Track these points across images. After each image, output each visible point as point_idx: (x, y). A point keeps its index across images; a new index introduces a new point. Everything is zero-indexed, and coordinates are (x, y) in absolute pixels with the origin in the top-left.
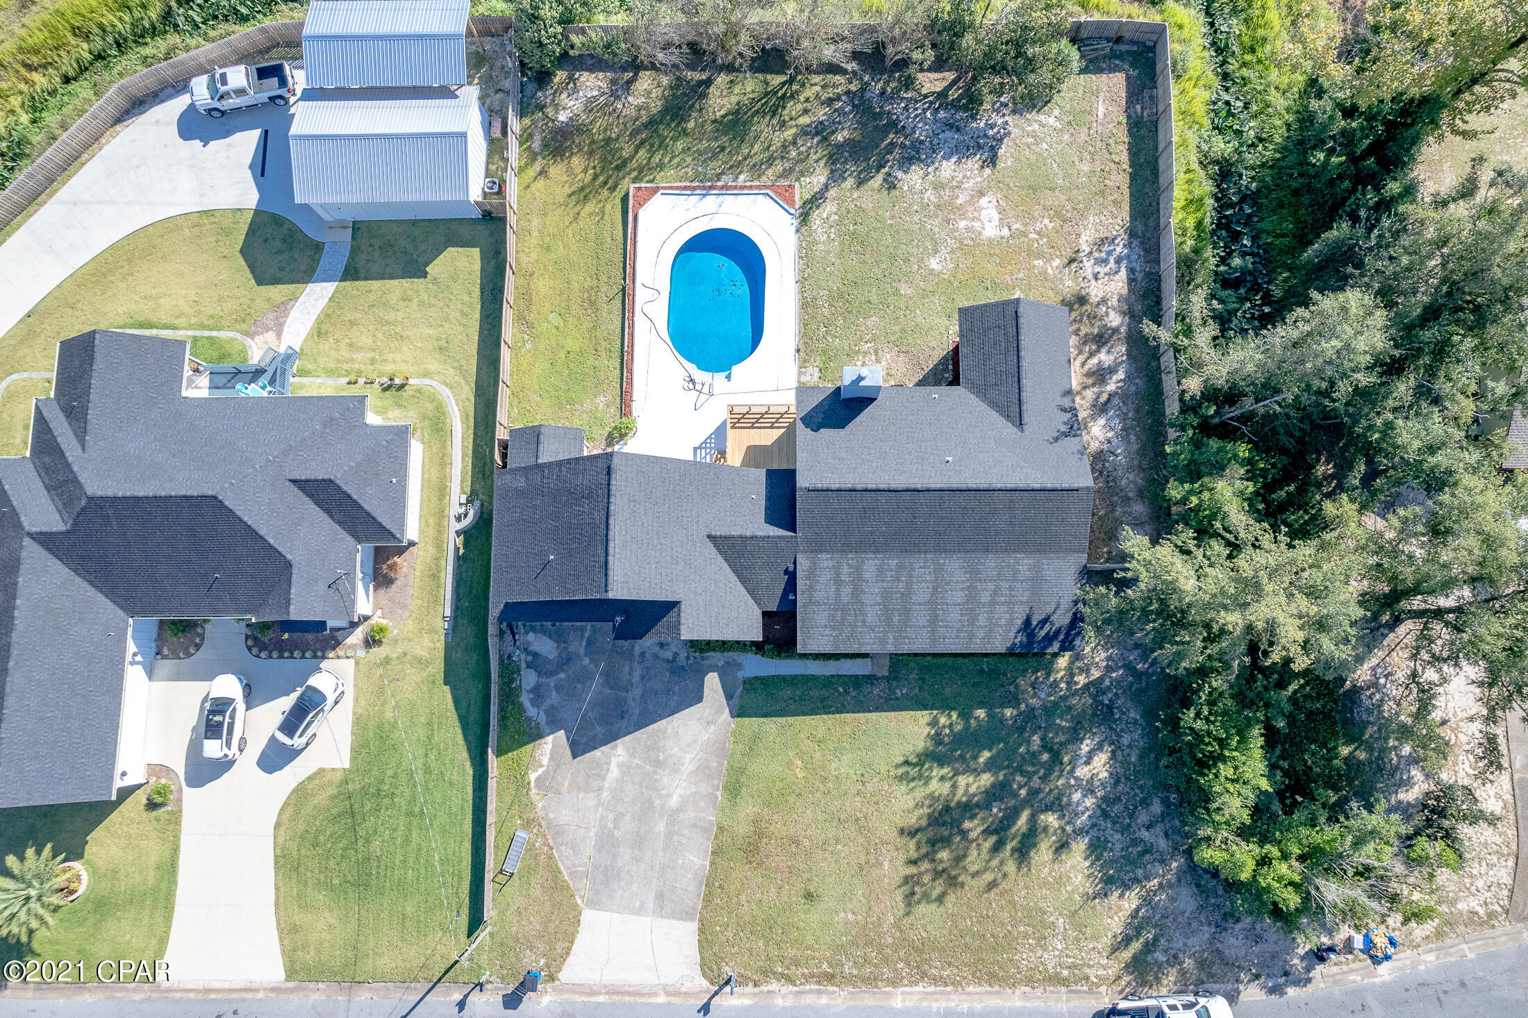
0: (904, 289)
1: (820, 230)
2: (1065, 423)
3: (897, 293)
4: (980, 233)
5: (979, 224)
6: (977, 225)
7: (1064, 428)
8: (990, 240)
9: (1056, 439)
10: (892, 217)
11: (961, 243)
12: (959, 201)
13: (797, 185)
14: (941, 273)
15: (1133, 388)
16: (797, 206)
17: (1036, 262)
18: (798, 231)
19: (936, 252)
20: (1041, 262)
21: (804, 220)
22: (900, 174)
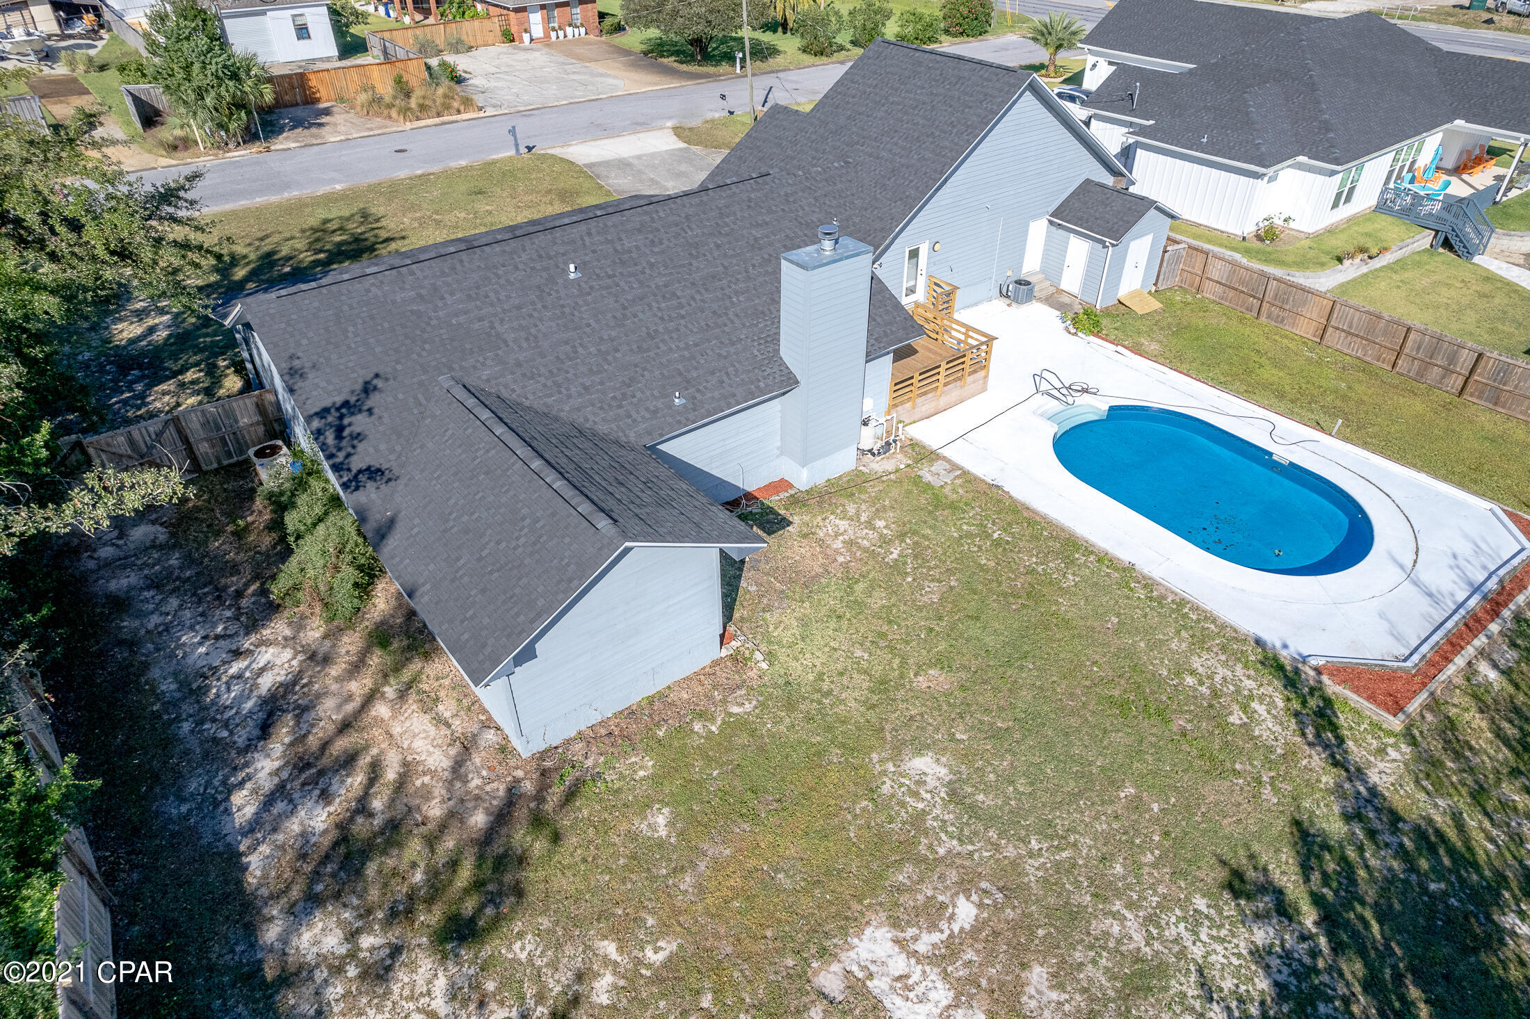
0: (933, 679)
1: (1222, 672)
2: (358, 437)
3: (941, 662)
4: (895, 923)
5: (922, 947)
6: (926, 942)
7: (358, 422)
8: (850, 923)
9: (368, 389)
10: (1136, 805)
11: (920, 860)
12: (1038, 975)
13: (1396, 723)
14: (896, 757)
15: (193, 785)
16: (1325, 679)
17: (669, 947)
18: (1259, 642)
19: (954, 795)
20: (654, 957)
21: (1280, 668)
22: (1262, 935)
